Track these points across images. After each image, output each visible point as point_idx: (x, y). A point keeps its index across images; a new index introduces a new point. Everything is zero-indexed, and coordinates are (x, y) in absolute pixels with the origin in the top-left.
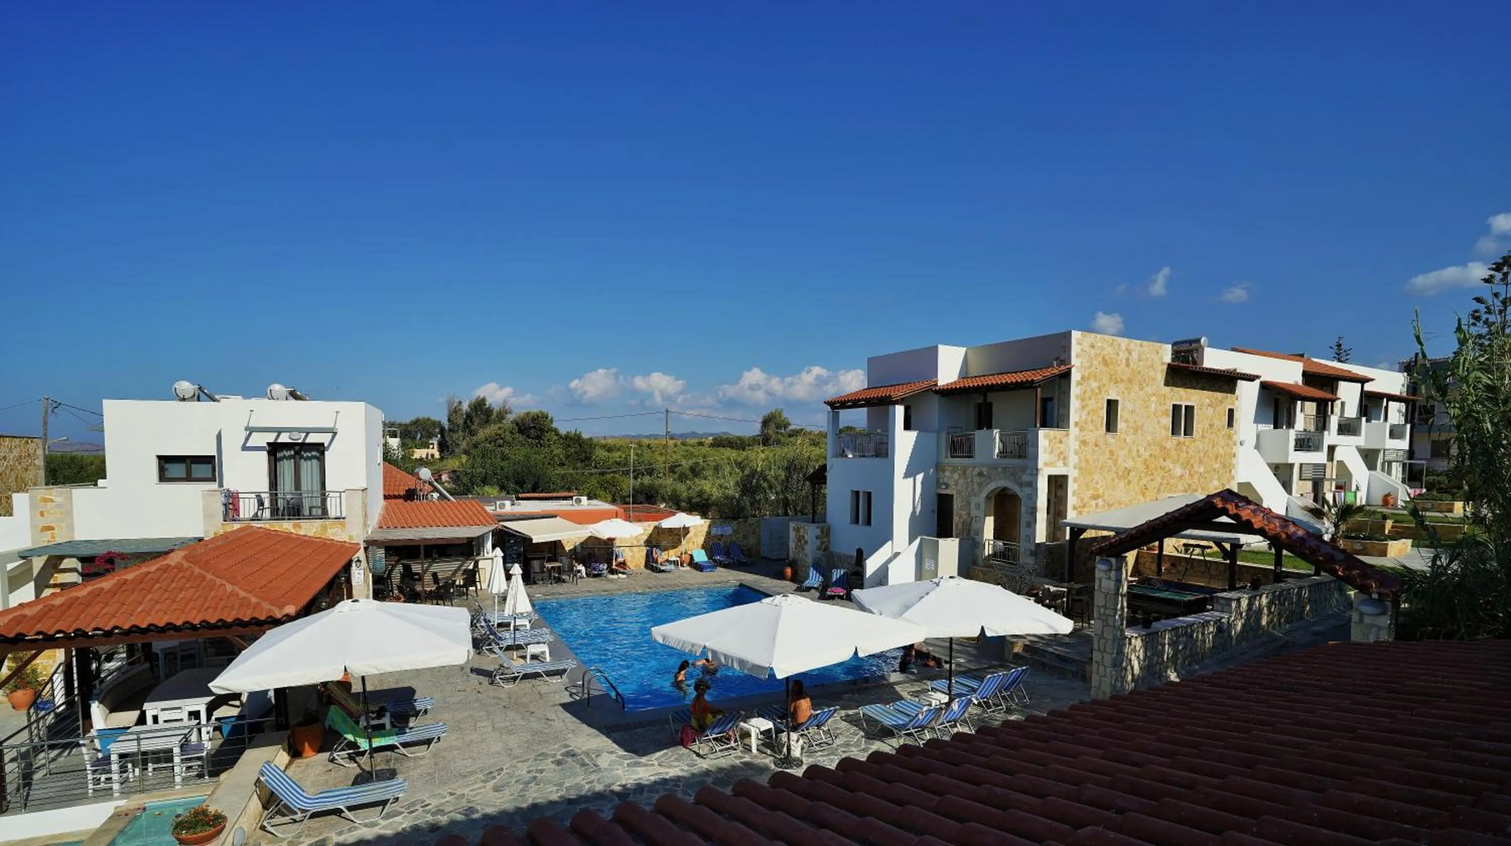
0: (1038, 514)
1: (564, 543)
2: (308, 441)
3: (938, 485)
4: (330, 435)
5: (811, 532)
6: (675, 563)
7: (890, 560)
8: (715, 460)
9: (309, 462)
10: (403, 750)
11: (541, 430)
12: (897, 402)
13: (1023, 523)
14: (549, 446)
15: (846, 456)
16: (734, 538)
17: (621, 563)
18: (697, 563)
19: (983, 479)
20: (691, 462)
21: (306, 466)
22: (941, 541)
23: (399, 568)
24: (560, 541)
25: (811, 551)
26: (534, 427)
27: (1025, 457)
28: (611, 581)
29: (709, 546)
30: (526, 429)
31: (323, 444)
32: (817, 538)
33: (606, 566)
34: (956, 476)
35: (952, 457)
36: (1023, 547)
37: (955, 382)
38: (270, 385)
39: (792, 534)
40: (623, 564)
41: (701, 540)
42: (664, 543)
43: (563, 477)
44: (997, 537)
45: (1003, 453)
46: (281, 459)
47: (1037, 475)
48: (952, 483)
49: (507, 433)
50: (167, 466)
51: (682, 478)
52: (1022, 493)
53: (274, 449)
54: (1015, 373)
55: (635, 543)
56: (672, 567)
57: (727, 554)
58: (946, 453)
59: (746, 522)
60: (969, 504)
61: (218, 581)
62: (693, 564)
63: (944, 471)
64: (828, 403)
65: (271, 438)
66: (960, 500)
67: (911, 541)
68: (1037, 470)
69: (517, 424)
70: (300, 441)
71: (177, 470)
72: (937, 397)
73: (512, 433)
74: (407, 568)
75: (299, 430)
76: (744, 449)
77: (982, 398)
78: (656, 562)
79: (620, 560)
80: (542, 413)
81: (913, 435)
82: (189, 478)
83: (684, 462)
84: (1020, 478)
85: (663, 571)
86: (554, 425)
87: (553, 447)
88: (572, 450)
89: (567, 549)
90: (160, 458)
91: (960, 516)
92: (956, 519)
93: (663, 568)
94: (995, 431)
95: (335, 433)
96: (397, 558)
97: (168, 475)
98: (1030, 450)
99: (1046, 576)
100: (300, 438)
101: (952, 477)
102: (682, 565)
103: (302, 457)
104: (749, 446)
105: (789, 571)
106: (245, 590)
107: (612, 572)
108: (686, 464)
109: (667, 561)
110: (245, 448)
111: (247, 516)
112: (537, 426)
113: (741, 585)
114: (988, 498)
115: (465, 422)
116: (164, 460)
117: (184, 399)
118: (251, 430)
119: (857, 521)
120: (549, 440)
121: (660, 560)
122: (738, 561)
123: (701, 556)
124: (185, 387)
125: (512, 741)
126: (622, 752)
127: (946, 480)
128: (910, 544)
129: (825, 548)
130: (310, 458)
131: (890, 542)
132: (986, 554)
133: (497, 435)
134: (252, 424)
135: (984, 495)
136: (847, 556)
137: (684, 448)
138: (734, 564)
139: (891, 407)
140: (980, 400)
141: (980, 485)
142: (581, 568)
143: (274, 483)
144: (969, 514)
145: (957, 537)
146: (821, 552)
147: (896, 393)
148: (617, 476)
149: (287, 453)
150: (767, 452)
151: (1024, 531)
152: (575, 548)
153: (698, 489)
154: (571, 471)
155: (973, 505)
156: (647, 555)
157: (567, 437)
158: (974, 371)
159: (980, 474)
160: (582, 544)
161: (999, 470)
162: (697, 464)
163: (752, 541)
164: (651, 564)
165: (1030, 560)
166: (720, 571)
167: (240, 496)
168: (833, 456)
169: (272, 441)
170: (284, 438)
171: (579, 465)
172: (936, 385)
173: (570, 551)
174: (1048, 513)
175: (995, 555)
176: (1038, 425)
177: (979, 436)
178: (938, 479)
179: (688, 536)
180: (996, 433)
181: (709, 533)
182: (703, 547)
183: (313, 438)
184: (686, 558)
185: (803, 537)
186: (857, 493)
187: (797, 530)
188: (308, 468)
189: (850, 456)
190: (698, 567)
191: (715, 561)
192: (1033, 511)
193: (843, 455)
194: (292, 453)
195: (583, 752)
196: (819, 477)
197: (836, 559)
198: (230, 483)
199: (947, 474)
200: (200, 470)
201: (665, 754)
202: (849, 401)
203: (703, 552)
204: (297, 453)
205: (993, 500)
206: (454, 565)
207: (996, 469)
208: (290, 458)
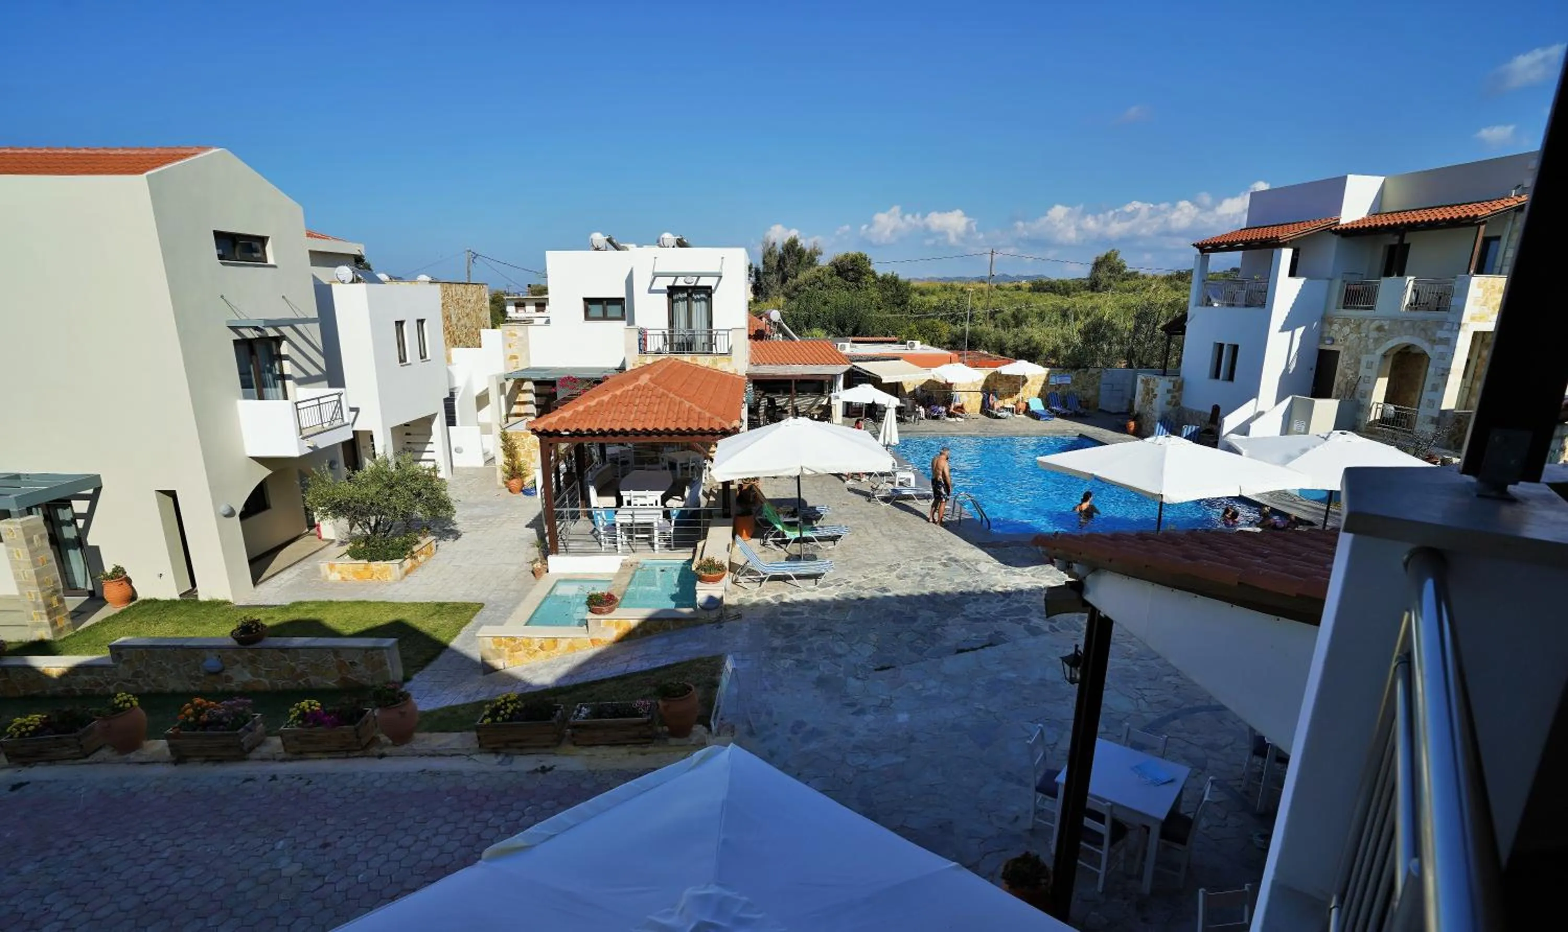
0: (1450, 376)
1: (905, 385)
2: (699, 284)
3: (1322, 339)
4: (716, 279)
5: (1162, 385)
6: (1011, 410)
7: (1252, 419)
8: (1038, 307)
9: (698, 303)
10: (818, 543)
11: (860, 273)
12: (1285, 245)
13: (1428, 385)
14: (867, 289)
15: (1212, 305)
16: (1071, 388)
17: (958, 407)
18: (1033, 412)
19: (1382, 334)
20: (1013, 309)
21: (696, 306)
22: (1318, 402)
23: (764, 402)
24: (901, 383)
25: (1159, 405)
26: (852, 270)
27: (1445, 309)
28: (951, 423)
29: (1046, 396)
30: (844, 271)
31: (710, 287)
32: (1168, 391)
33: (944, 409)
34: (1347, 330)
35: (1344, 308)
36: (1424, 412)
37: (1363, 220)
38: (661, 234)
39: (1140, 386)
40: (961, 408)
41: (1038, 388)
42: (1001, 390)
43: (882, 322)
44: (1388, 400)
45: (1415, 305)
46: (677, 301)
47: (1458, 331)
48: (1339, 337)
49: (826, 276)
50: (590, 306)
51: (1005, 325)
52: (1432, 351)
53: (672, 291)
54: (1451, 206)
55: (972, 388)
56: (1010, 414)
57: (1064, 404)
58: (1338, 303)
59: (1086, 372)
60: (1358, 361)
61: (678, 399)
62: (1028, 412)
63: (1331, 324)
64: (1197, 246)
65: (670, 281)
66: (1346, 358)
67: (1279, 400)
68: (1459, 325)
69: (837, 267)
70: (693, 284)
71: (596, 310)
72: (1335, 239)
73: (831, 275)
74: (772, 401)
75: (693, 275)
76: (1068, 294)
77: (1397, 238)
78: (993, 408)
79: (958, 404)
80: (861, 255)
81: (1299, 282)
82: (605, 317)
83: (1006, 309)
84: (1434, 334)
85: (999, 418)
86: (872, 268)
87: (869, 290)
88: (889, 294)
89: (908, 390)
90: (585, 300)
91: (1345, 376)
92: (1338, 378)
93: (999, 414)
94: (1409, 278)
95: (721, 277)
96: (762, 393)
97: (591, 314)
98: (1454, 302)
99: (1448, 447)
100: (692, 282)
101: (1340, 330)
102: (1017, 413)
103: (693, 299)
104: (1074, 290)
105: (1132, 424)
106: (699, 406)
107: (950, 415)
108: (1008, 310)
109: (1003, 407)
110: (651, 291)
111: (653, 350)
112: (856, 268)
113: (1080, 435)
114: (1385, 356)
115: (778, 265)
116: (589, 301)
117: (597, 249)
118: (656, 275)
119: (1217, 376)
120: (866, 283)
121: (996, 407)
122: (1076, 412)
123: (1037, 405)
124: (598, 238)
125: (902, 545)
126: (996, 563)
127: (1332, 334)
128: (1277, 403)
129: (1176, 403)
130: (698, 300)
131: (1254, 400)
132: (1372, 419)
133: (816, 277)
134: (656, 270)
135: (1380, 352)
136: (1200, 413)
137: (1000, 292)
138: (1071, 414)
139: (1276, 251)
140: (1395, 240)
141: (1376, 340)
142: (922, 410)
143: (671, 323)
144: (1356, 373)
145: (1337, 398)
146: (1170, 407)
147: (1284, 234)
148: (937, 321)
149: (681, 296)
150: (1096, 299)
151: (1427, 395)
152: (915, 390)
153: (1025, 337)
154: (889, 315)
155: (1363, 363)
156: (983, 402)
157: (884, 280)
158: (1391, 204)
159: (1380, 329)
160: (922, 386)
161: (1407, 324)
162: (1019, 310)
163: (1091, 393)
164: (986, 409)
165: (1430, 429)
166: (1057, 420)
167: (649, 332)
168: (1196, 305)
169: (671, 284)
170: (681, 282)
171: (897, 309)
172: (1337, 224)
173: (909, 393)
174: (1464, 376)
175: (1384, 420)
176: (1472, 271)
177: (1386, 284)
178: (1322, 333)
179: (1027, 384)
180: (1410, 281)
181: (1046, 382)
182: (1039, 396)
183: (703, 282)
184: (1022, 406)
185: (1153, 390)
186: (1221, 346)
187: (1146, 382)
188: (699, 308)
189: (1216, 305)
190: (1035, 416)
191: (1052, 411)
192: (1445, 373)
193: (1208, 303)
194: (685, 295)
195: (965, 560)
196: (1177, 326)
197: (1187, 415)
198: (640, 322)
199: (1336, 327)
200: (614, 310)
201: (1035, 570)
202: (1223, 243)
203: (1039, 400)
204: (690, 295)
205: (1391, 358)
206: (810, 401)
207: (1402, 322)
208: (683, 299)
